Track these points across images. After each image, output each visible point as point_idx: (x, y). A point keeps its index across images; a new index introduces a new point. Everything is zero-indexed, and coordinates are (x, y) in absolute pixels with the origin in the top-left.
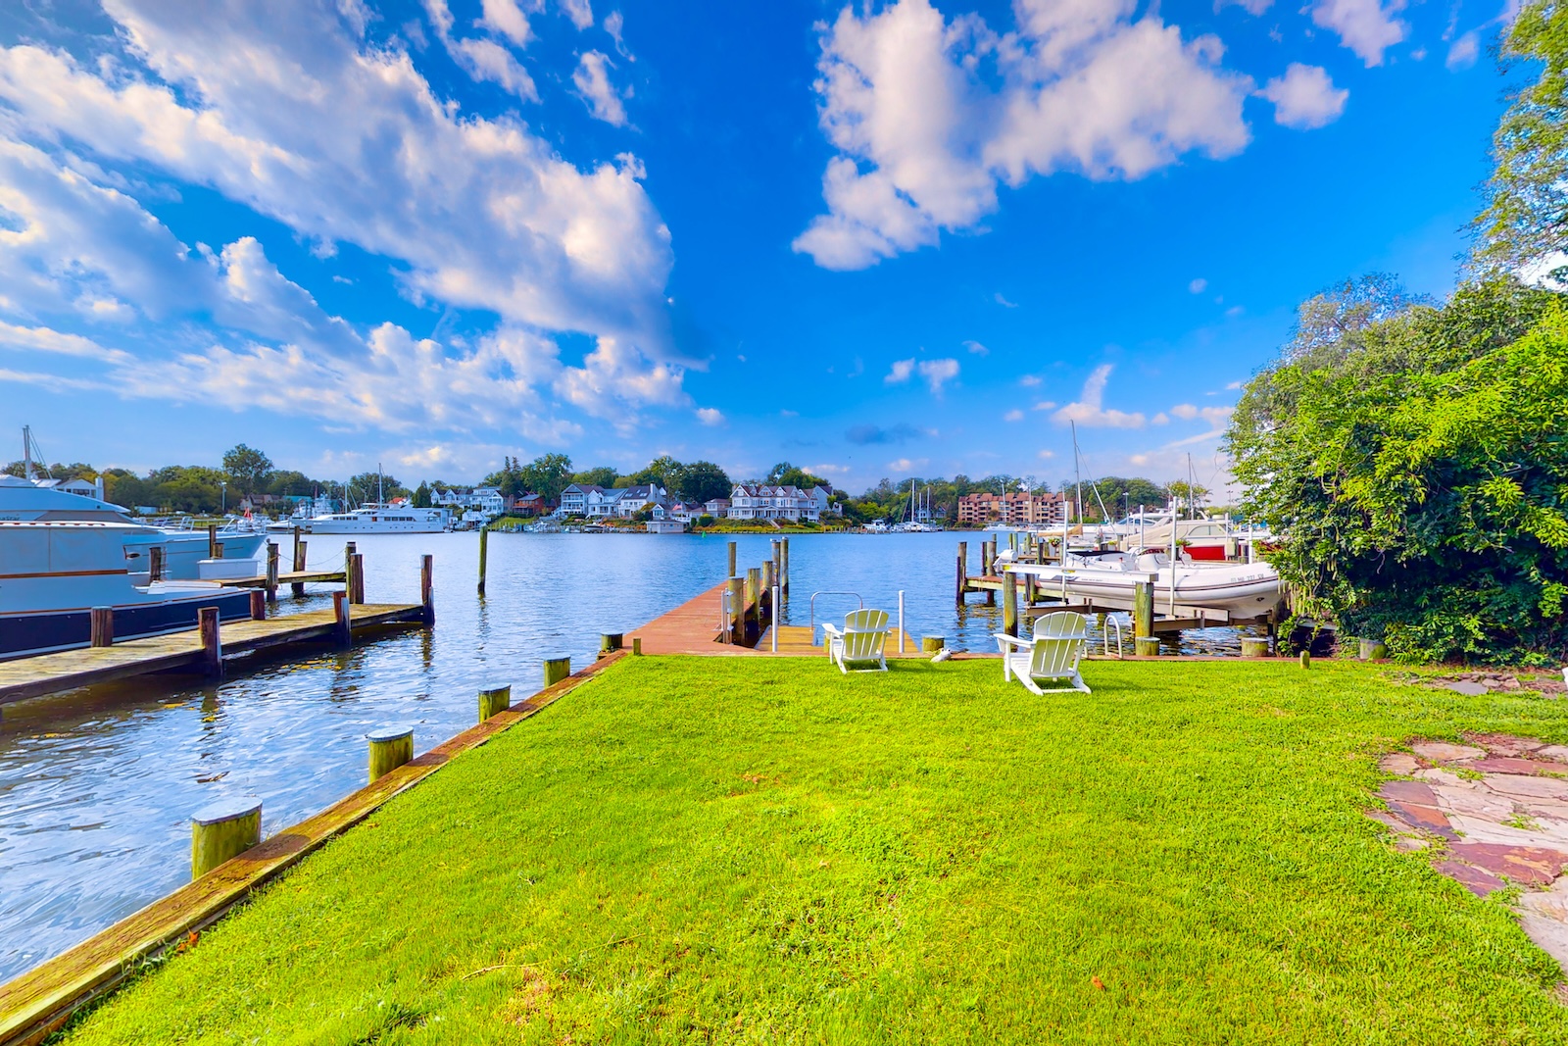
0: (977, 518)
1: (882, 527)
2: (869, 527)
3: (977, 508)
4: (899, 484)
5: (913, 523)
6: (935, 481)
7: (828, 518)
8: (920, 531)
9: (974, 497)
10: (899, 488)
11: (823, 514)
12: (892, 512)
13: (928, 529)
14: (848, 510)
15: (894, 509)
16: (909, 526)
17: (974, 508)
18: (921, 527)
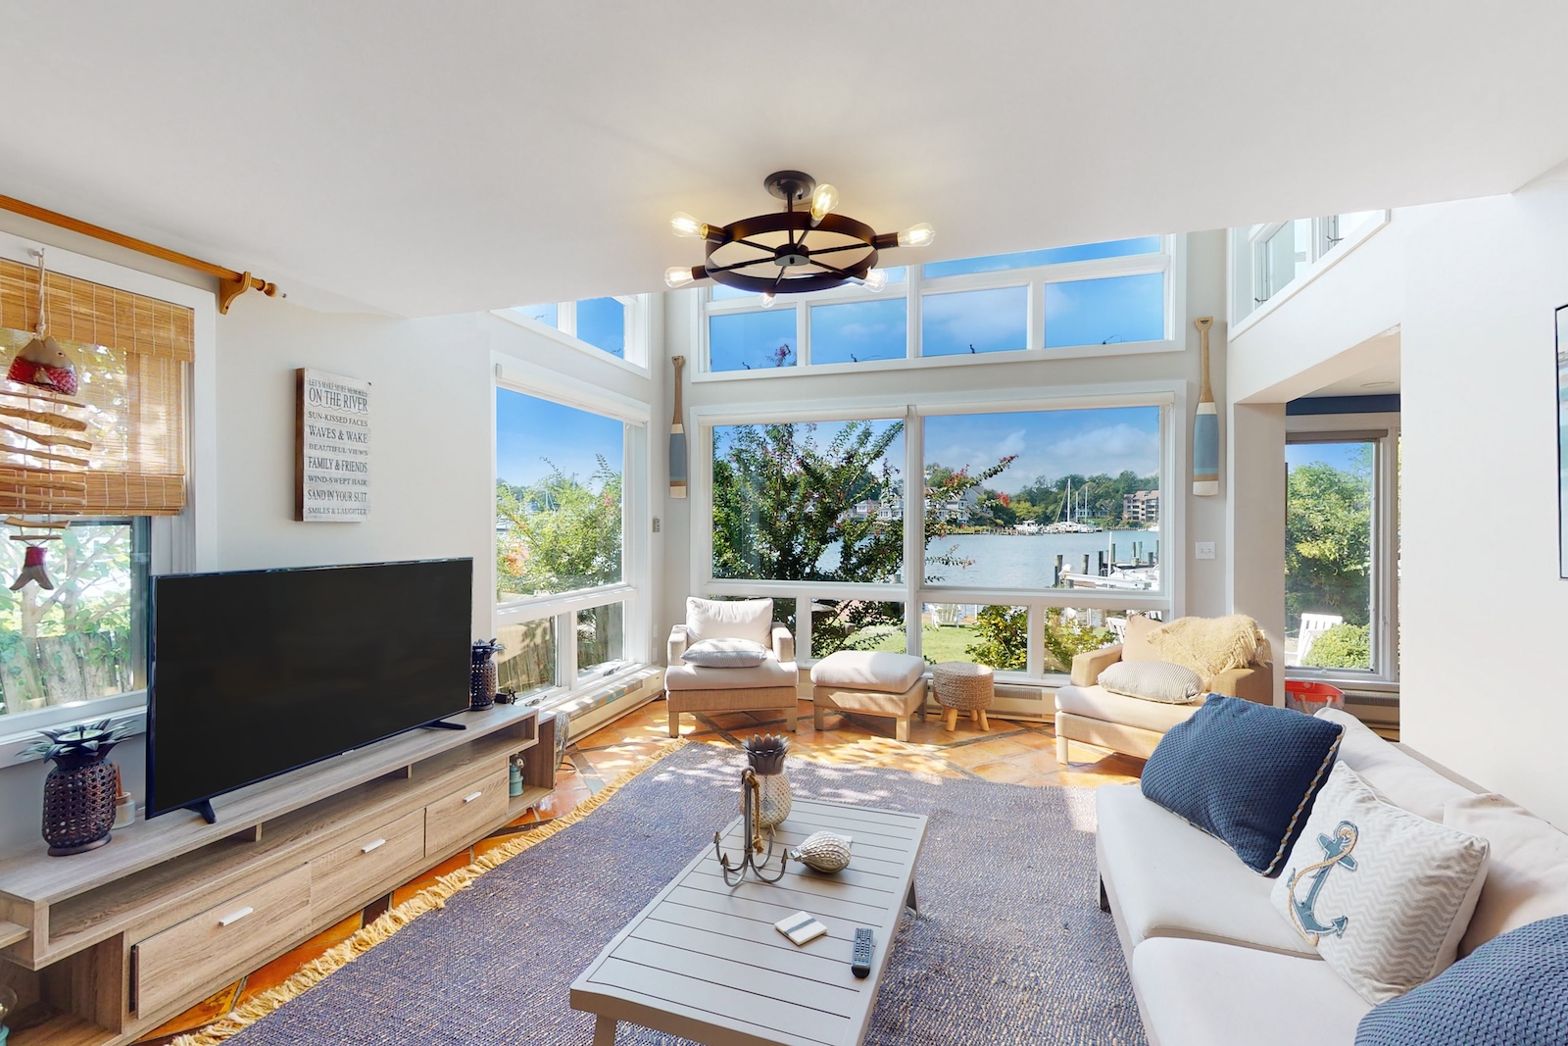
0: (1144, 517)
1: (1034, 528)
2: (1019, 528)
3: (1144, 506)
4: (1057, 481)
5: (1069, 523)
6: (1097, 478)
7: (977, 520)
8: (1076, 532)
9: (1140, 495)
10: (1056, 485)
11: (973, 514)
12: (1048, 511)
13: (1085, 530)
14: (998, 510)
15: (1051, 508)
16: (1062, 526)
17: (1141, 506)
18: (1078, 527)
